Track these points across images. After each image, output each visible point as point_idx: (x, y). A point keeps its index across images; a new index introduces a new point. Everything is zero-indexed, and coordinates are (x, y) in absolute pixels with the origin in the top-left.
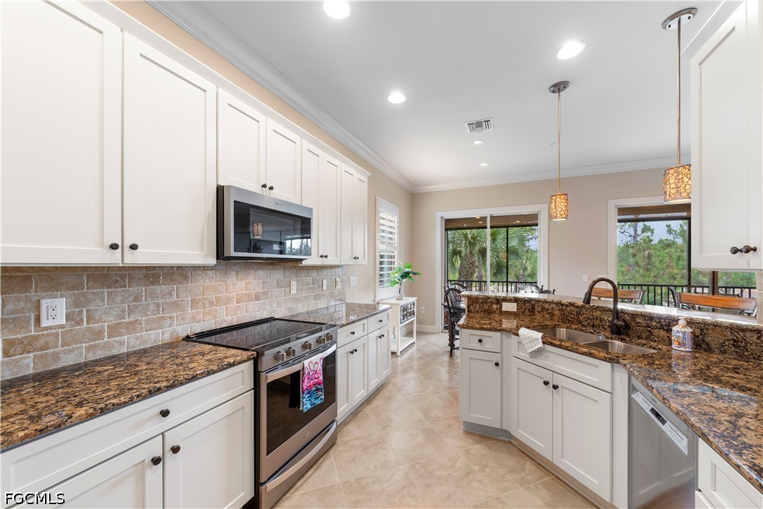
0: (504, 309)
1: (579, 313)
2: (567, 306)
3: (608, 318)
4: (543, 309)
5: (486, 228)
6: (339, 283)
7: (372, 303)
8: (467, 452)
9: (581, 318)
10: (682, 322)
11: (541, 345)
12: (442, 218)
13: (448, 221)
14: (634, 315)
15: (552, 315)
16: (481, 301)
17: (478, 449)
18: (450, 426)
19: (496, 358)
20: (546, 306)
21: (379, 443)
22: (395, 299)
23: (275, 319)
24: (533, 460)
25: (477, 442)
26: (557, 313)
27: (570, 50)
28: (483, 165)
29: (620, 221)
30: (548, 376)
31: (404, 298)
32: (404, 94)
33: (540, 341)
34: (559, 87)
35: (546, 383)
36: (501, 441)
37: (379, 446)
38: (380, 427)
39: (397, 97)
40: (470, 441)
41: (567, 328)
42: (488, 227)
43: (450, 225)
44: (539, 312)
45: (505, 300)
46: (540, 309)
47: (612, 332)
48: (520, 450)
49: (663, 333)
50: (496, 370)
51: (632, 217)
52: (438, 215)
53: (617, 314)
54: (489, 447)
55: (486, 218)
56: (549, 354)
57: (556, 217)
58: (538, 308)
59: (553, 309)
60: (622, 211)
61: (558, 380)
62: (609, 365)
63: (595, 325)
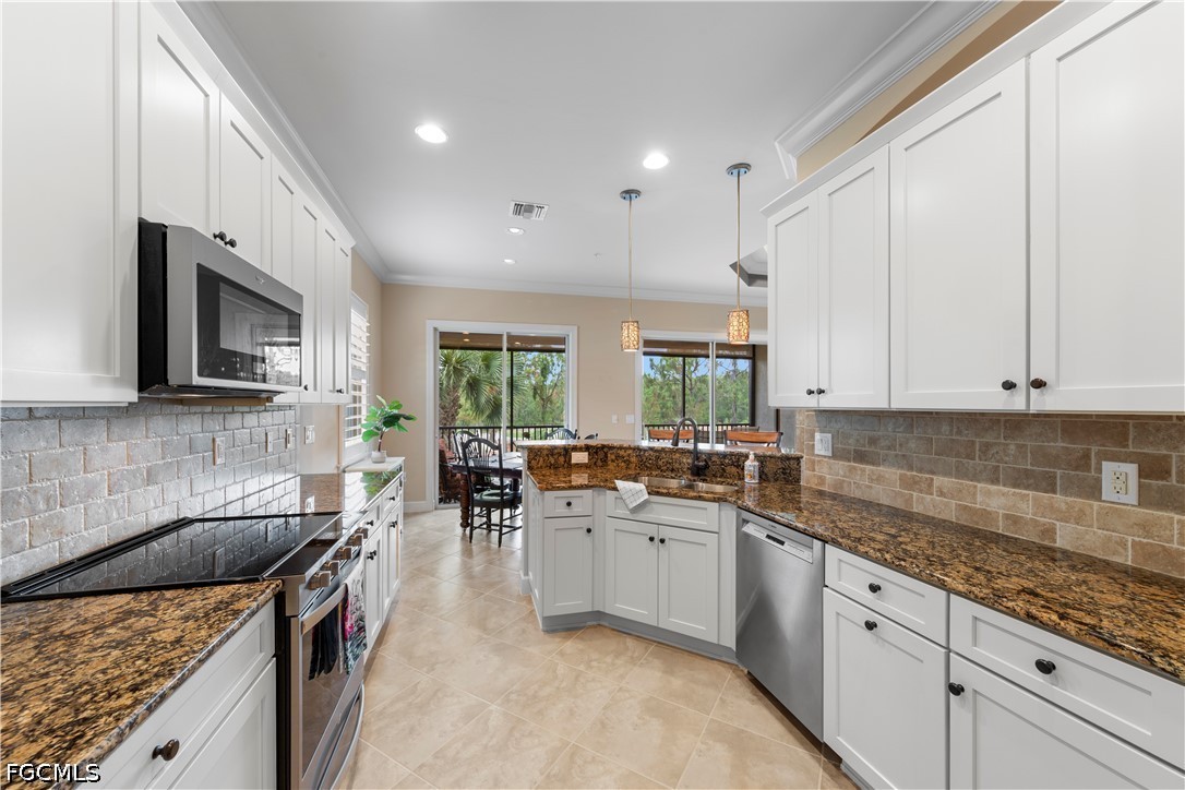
0: (573, 461)
1: (658, 458)
2: (645, 450)
3: (687, 461)
4: (618, 457)
5: (501, 350)
6: (292, 439)
7: (335, 472)
8: (562, 654)
9: (661, 463)
10: (751, 457)
11: (646, 496)
12: (435, 329)
13: (443, 335)
14: (710, 455)
15: (628, 462)
16: (545, 452)
17: (571, 645)
18: (524, 631)
19: (586, 523)
20: (622, 453)
21: (438, 690)
22: (370, 461)
23: (192, 521)
24: (630, 634)
25: (566, 638)
26: (633, 459)
27: (655, 160)
28: (507, 261)
29: (645, 354)
30: (652, 531)
31: (388, 459)
32: (445, 132)
33: (645, 492)
34: (629, 194)
35: (652, 539)
36: (590, 627)
37: (440, 695)
38: (425, 669)
39: (431, 133)
40: (558, 640)
41: (648, 475)
42: (505, 349)
43: (448, 341)
44: (613, 461)
45: (575, 449)
46: (613, 457)
47: (693, 474)
48: (614, 630)
49: (734, 470)
50: (587, 539)
51: (665, 350)
52: (430, 325)
53: (696, 454)
54: (582, 639)
55: (501, 336)
56: (654, 506)
57: (629, 347)
58: (611, 457)
59: (629, 455)
60: (648, 343)
61: (665, 533)
62: (717, 504)
63: (674, 471)
